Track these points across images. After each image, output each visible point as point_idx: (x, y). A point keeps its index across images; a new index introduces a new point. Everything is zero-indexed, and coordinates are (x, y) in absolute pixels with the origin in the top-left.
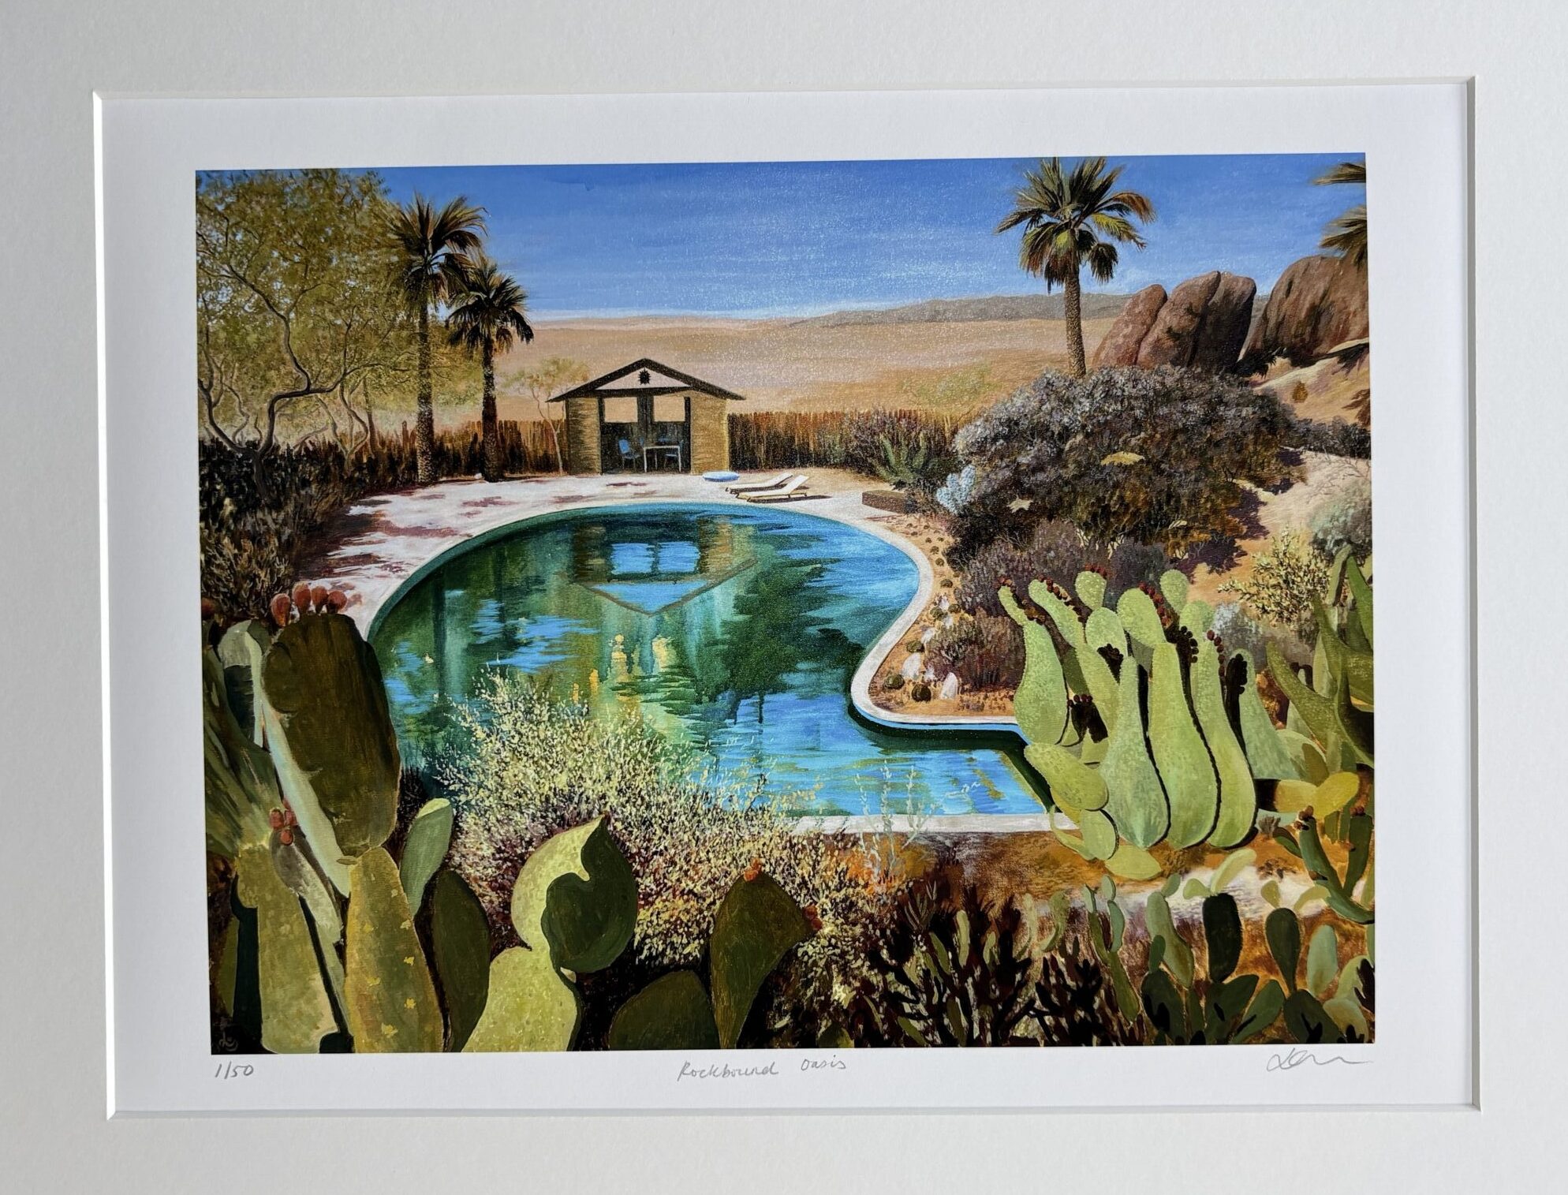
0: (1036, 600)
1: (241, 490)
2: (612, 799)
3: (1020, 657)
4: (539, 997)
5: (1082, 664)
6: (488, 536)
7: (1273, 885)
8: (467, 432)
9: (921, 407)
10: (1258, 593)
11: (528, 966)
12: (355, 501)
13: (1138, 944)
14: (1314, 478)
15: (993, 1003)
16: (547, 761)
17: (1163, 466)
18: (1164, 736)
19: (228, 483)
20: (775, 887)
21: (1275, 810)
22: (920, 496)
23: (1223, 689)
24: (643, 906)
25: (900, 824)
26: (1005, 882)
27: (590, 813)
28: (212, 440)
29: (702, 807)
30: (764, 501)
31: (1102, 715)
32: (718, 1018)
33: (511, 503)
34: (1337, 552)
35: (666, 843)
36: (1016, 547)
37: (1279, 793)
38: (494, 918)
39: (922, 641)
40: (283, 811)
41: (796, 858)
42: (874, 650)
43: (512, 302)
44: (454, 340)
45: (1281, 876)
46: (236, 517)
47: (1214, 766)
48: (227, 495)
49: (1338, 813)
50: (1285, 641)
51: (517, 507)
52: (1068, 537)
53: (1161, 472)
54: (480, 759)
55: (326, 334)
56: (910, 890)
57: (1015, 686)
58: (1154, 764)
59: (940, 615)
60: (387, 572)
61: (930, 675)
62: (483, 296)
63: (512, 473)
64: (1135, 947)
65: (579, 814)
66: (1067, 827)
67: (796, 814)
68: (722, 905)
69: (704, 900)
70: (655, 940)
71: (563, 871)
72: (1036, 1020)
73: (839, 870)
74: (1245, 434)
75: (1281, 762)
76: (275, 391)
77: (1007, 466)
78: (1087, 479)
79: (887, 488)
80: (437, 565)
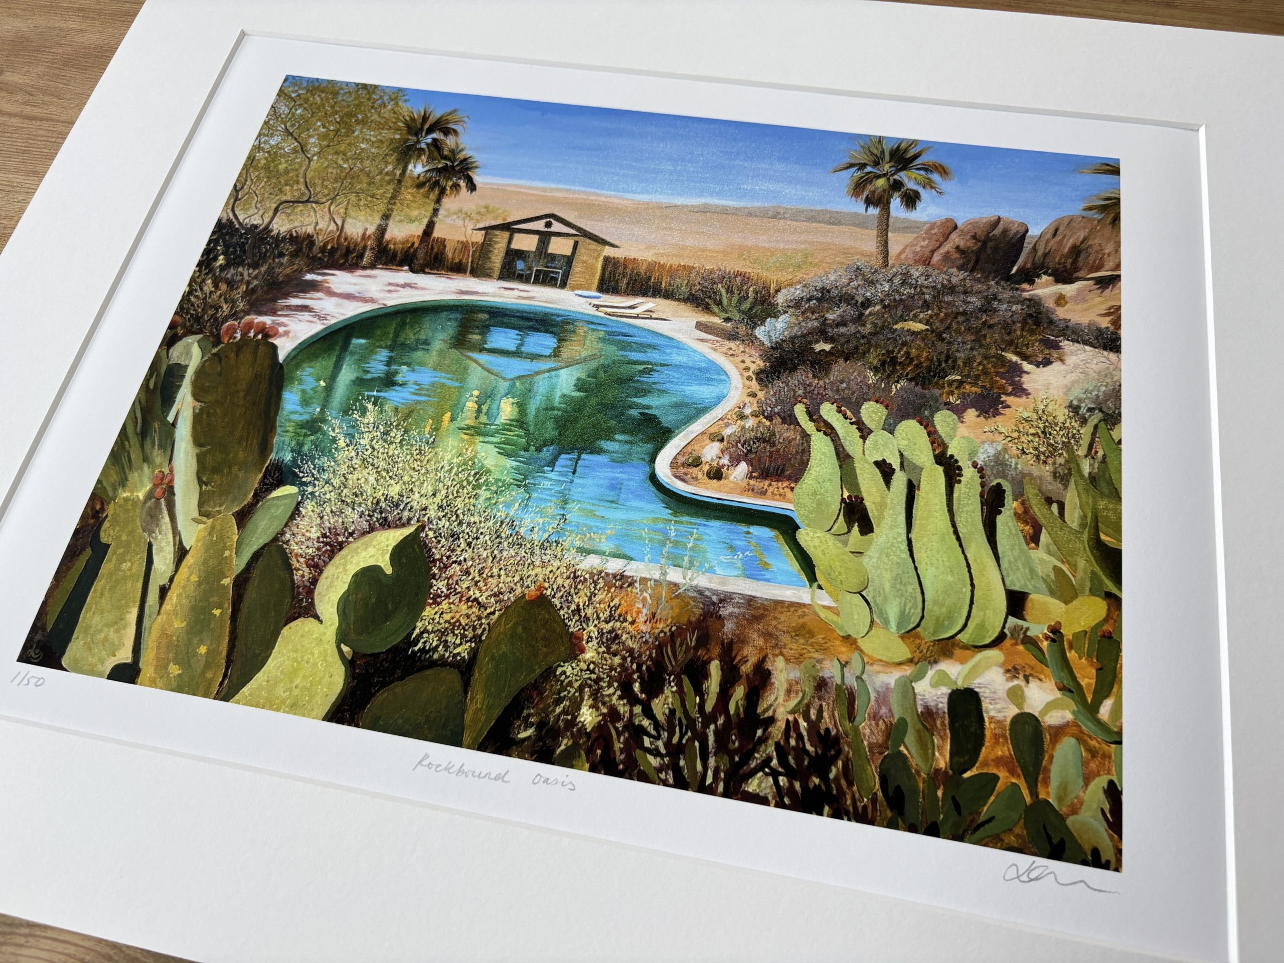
0: (825, 417)
1: (234, 252)
2: (432, 512)
3: (804, 458)
4: (315, 665)
5: (858, 471)
6: (399, 307)
7: (1018, 687)
8: (408, 241)
9: (752, 270)
10: (1019, 438)
11: (314, 636)
12: (311, 271)
13: (881, 722)
14: (1071, 360)
15: (731, 754)
16: (388, 473)
17: (944, 335)
18: (925, 540)
19: (226, 246)
20: (551, 610)
21: (1025, 620)
22: (742, 330)
23: (982, 509)
24: (430, 605)
25: (675, 575)
26: (761, 642)
27: (409, 519)
28: (228, 220)
29: (506, 531)
30: (617, 316)
31: (870, 515)
32: (468, 717)
33: (423, 289)
34: (1090, 416)
35: (466, 555)
36: (814, 376)
37: (1029, 605)
38: (301, 589)
39: (723, 433)
40: (166, 473)
41: (576, 588)
42: (682, 434)
43: (468, 169)
44: (420, 185)
45: (1027, 682)
46: (222, 268)
47: (969, 571)
48: (223, 254)
49: (1086, 632)
50: (1040, 478)
51: (427, 292)
52: (859, 375)
53: (943, 340)
54: (335, 462)
55: (334, 171)
56: (672, 634)
57: (797, 481)
58: (914, 561)
59: (742, 417)
60: (315, 320)
61: (725, 461)
62: (449, 163)
63: (431, 269)
64: (877, 724)
65: (400, 519)
66: (826, 603)
67: (585, 551)
68: (500, 617)
69: (486, 609)
70: (432, 636)
71: (371, 562)
72: (771, 779)
73: (612, 604)
74: (1014, 322)
75: (1032, 578)
76: (284, 198)
77: (816, 319)
78: (881, 336)
79: (717, 320)
80: (354, 320)
